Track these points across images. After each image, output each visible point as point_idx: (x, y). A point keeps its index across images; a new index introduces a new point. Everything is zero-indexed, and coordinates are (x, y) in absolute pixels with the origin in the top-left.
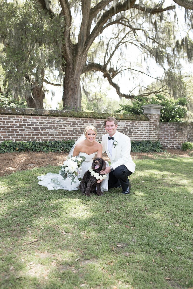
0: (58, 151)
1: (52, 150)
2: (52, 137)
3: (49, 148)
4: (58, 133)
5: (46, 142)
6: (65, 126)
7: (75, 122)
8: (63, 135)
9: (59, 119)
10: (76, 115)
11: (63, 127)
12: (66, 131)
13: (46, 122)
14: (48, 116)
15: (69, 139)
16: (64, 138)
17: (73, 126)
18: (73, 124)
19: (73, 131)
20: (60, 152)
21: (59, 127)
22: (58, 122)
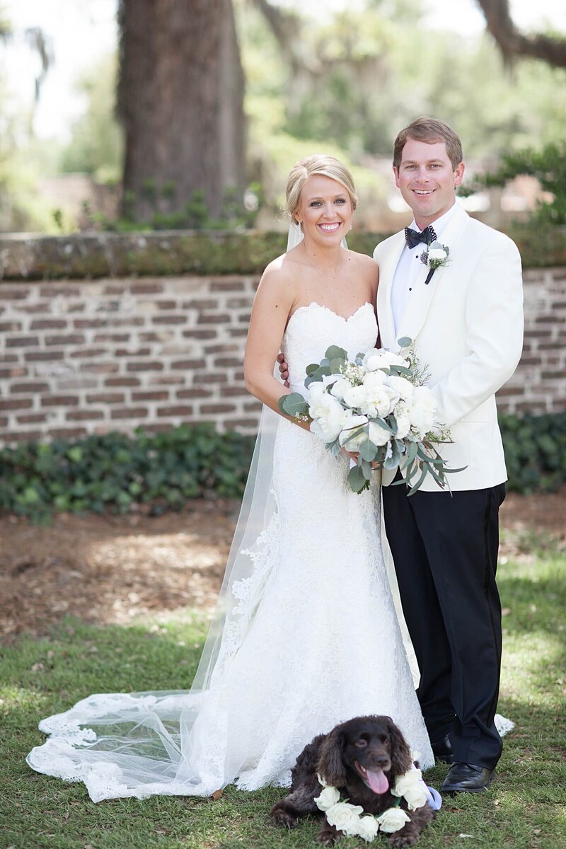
0: (112, 502)
1: (73, 499)
2: (69, 417)
3: (55, 487)
4: (109, 383)
5: (33, 451)
6: (152, 337)
7: (213, 304)
8: (138, 397)
9: (109, 291)
10: (219, 260)
11: (134, 345)
12: (157, 366)
13: (27, 320)
14: (34, 277)
15: (176, 421)
16: (143, 412)
17: (202, 335)
18: (202, 320)
19: (201, 364)
20: (124, 509)
21: (111, 346)
22: (103, 316)
